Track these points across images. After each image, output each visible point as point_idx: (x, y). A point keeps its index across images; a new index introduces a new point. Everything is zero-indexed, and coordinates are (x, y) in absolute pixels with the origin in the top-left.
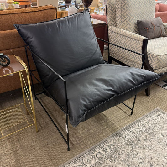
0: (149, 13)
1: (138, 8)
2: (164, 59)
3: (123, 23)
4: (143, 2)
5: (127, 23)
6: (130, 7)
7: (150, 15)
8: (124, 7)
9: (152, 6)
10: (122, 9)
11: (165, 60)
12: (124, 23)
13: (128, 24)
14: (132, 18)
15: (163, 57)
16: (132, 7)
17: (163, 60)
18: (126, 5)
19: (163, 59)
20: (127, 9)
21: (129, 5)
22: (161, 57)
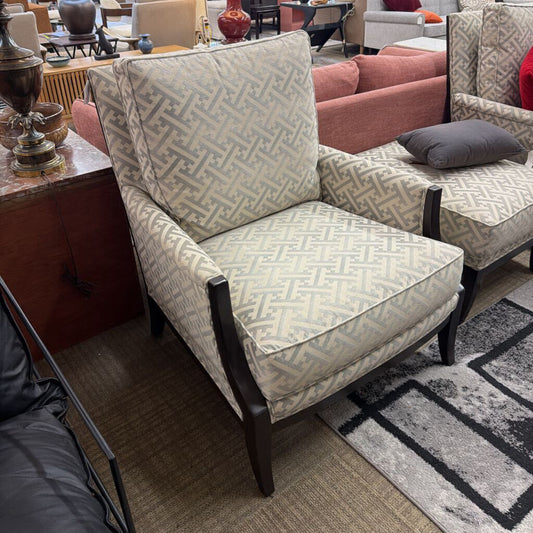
0: (283, 128)
1: (222, 118)
2: (301, 363)
3: (164, 184)
4: (248, 89)
5: (176, 183)
6: (179, 118)
7: (289, 132)
8: (152, 123)
9: (293, 97)
10: (145, 129)
11: (306, 366)
12: (167, 181)
13: (183, 188)
14: (197, 162)
15: (294, 356)
16: (191, 117)
17: (298, 368)
18: (160, 113)
19: (296, 362)
20: (166, 128)
21: (173, 110)
22: (288, 358)
